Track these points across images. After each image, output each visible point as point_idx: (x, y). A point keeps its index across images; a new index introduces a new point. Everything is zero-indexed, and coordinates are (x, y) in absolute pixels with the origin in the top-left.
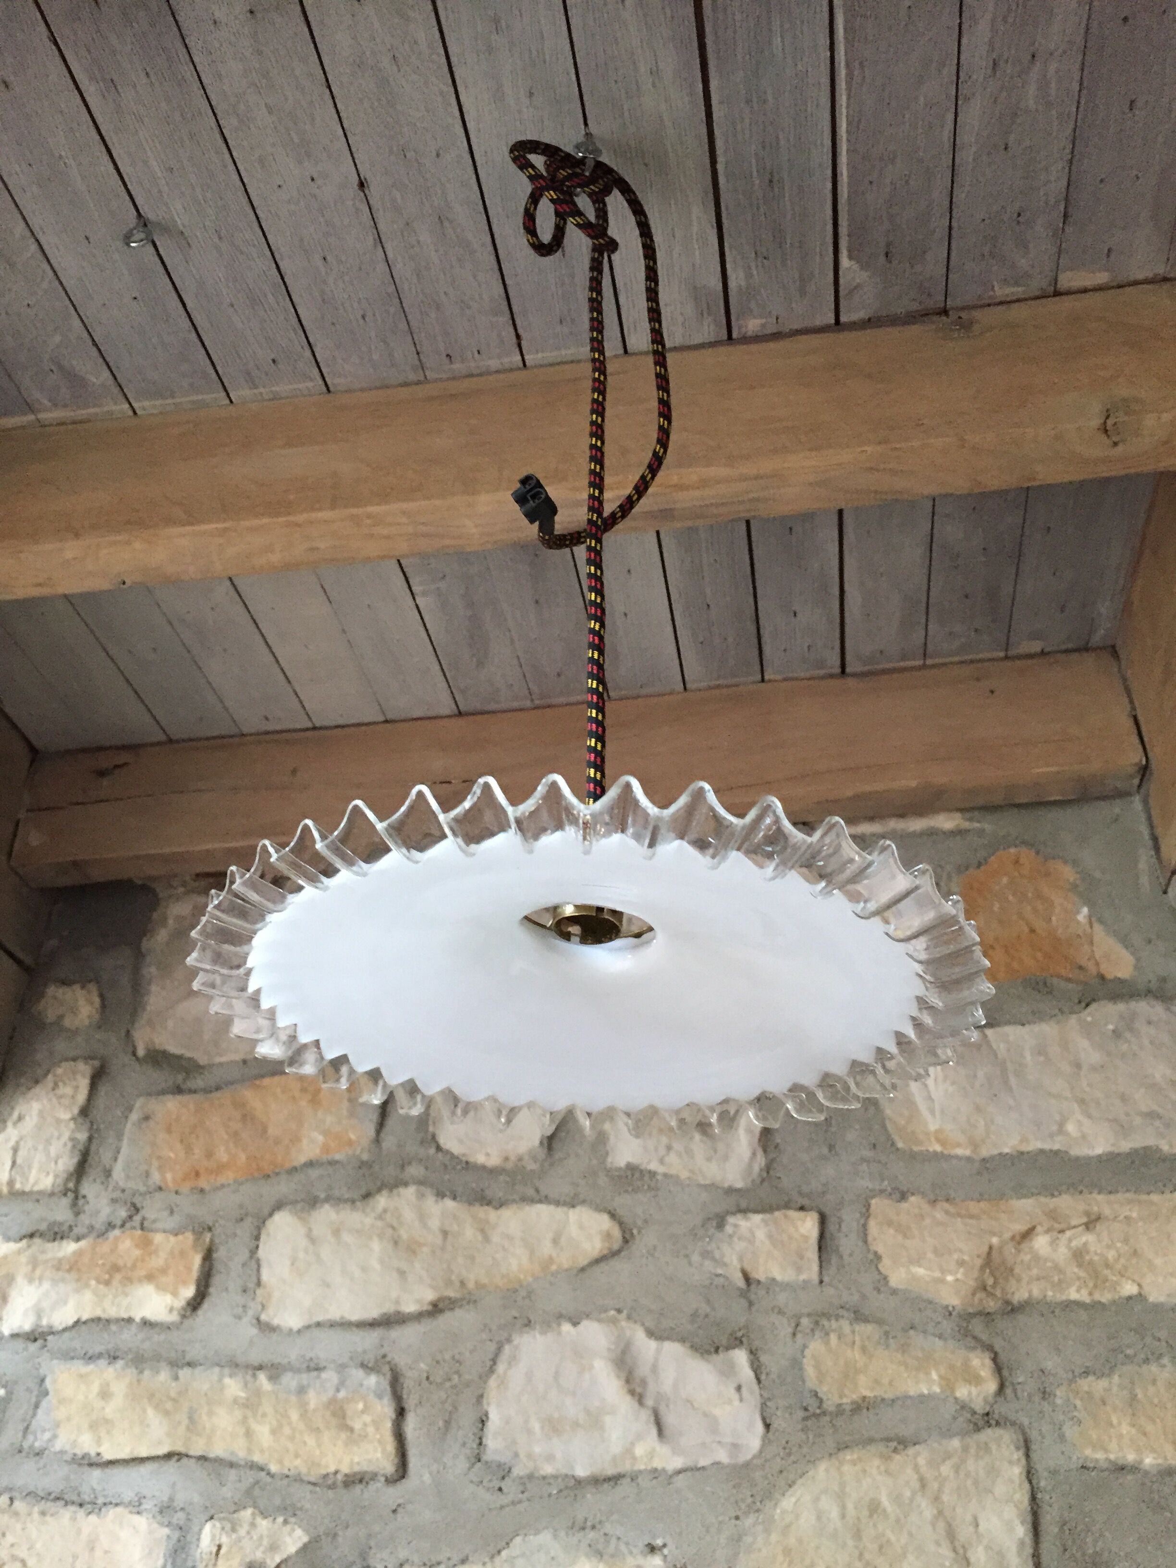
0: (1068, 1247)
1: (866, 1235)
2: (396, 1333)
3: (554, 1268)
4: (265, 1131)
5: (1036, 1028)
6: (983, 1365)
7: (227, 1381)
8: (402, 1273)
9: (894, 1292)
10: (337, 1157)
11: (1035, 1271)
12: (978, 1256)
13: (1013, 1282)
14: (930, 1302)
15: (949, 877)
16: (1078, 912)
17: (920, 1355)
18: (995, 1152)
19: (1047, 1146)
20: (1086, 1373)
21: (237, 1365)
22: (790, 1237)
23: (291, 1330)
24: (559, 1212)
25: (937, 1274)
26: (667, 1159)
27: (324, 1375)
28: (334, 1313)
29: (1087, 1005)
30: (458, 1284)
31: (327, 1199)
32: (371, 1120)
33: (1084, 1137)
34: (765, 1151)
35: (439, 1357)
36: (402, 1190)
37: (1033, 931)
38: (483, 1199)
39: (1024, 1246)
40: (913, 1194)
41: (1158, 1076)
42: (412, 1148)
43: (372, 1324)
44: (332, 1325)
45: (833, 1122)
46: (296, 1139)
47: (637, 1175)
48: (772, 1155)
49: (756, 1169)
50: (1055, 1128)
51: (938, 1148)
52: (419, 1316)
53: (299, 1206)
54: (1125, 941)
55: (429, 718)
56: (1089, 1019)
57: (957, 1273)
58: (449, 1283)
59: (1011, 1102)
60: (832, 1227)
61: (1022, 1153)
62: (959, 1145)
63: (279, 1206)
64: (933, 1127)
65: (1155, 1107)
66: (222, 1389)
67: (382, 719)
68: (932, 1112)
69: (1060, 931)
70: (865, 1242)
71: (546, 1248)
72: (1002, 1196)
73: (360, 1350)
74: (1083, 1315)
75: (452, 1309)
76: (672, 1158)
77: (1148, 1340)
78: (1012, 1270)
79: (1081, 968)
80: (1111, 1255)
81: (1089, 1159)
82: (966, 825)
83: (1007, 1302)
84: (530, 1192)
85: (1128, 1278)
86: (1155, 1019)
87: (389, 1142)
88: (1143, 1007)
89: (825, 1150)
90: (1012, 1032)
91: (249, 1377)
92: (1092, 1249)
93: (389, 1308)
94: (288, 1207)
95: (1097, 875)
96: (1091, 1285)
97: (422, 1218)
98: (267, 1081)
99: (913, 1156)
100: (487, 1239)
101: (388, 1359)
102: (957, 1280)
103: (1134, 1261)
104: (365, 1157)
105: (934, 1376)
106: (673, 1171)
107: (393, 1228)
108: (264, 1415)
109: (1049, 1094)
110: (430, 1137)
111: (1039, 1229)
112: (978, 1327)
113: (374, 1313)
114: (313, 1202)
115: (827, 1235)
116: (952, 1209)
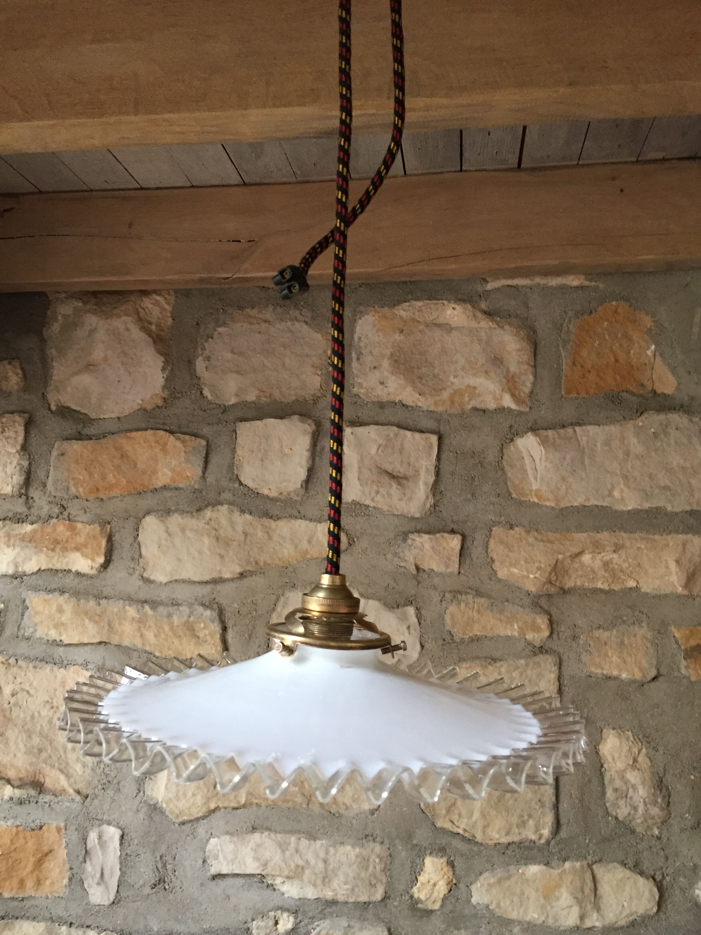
0: (602, 560)
1: (487, 548)
2: (219, 587)
3: (309, 556)
4: (135, 466)
5: (607, 428)
6: (543, 622)
7: (127, 608)
8: (222, 557)
9: (500, 580)
10: (180, 486)
11: (580, 573)
12: (550, 565)
13: (566, 578)
14: (518, 588)
15: (570, 321)
16: (648, 348)
17: (509, 615)
18: (569, 505)
19: (600, 504)
20: (599, 628)
21: (132, 600)
22: (444, 548)
23: (161, 583)
24: (312, 525)
25: (525, 573)
26: (376, 499)
27: (181, 608)
28: (184, 575)
29: (642, 413)
30: (254, 563)
31: (176, 511)
32: (199, 465)
33: (622, 499)
34: (434, 495)
35: (245, 602)
36: (220, 507)
37: (617, 361)
38: (267, 515)
39: (577, 560)
40: (517, 526)
41: (675, 463)
42: (225, 483)
43: (207, 583)
44: (184, 581)
45: (476, 479)
46: (155, 472)
47: (358, 507)
48: (438, 497)
49: (428, 506)
50: (607, 493)
51: (536, 500)
52: (232, 580)
53: (161, 512)
54: (673, 370)
55: (223, 186)
56: (641, 424)
57: (536, 573)
58: (248, 563)
59: (584, 475)
60: (468, 543)
61: (585, 506)
62: (548, 500)
63: (148, 513)
64: (534, 487)
65: (668, 483)
66: (125, 612)
67: (190, 184)
68: (536, 479)
69: (634, 361)
70: (487, 552)
71: (305, 545)
72: (568, 530)
73: (200, 595)
74: (603, 596)
75: (251, 576)
76: (379, 498)
77: (637, 613)
78: (567, 571)
79: (642, 385)
80: (625, 565)
81: (623, 512)
82: (587, 283)
83: (562, 589)
84: (295, 513)
85: (632, 578)
86: (681, 425)
87: (210, 479)
88: (675, 418)
89: (469, 496)
90: (592, 429)
91: (139, 607)
92: (615, 561)
93: (215, 575)
94: (153, 514)
95: (666, 324)
96: (610, 581)
97: (232, 524)
98: (134, 434)
99: (520, 503)
100: (270, 538)
101: (216, 601)
102: (535, 577)
103: (637, 569)
104: (197, 486)
105: (516, 627)
106: (379, 506)
107: (216, 530)
108: (150, 627)
109: (608, 472)
110: (235, 477)
111: (587, 551)
112: (543, 602)
113: (207, 578)
114: (168, 512)
115: (466, 547)
116: (539, 537)
